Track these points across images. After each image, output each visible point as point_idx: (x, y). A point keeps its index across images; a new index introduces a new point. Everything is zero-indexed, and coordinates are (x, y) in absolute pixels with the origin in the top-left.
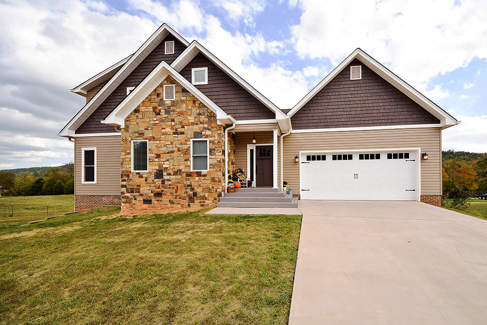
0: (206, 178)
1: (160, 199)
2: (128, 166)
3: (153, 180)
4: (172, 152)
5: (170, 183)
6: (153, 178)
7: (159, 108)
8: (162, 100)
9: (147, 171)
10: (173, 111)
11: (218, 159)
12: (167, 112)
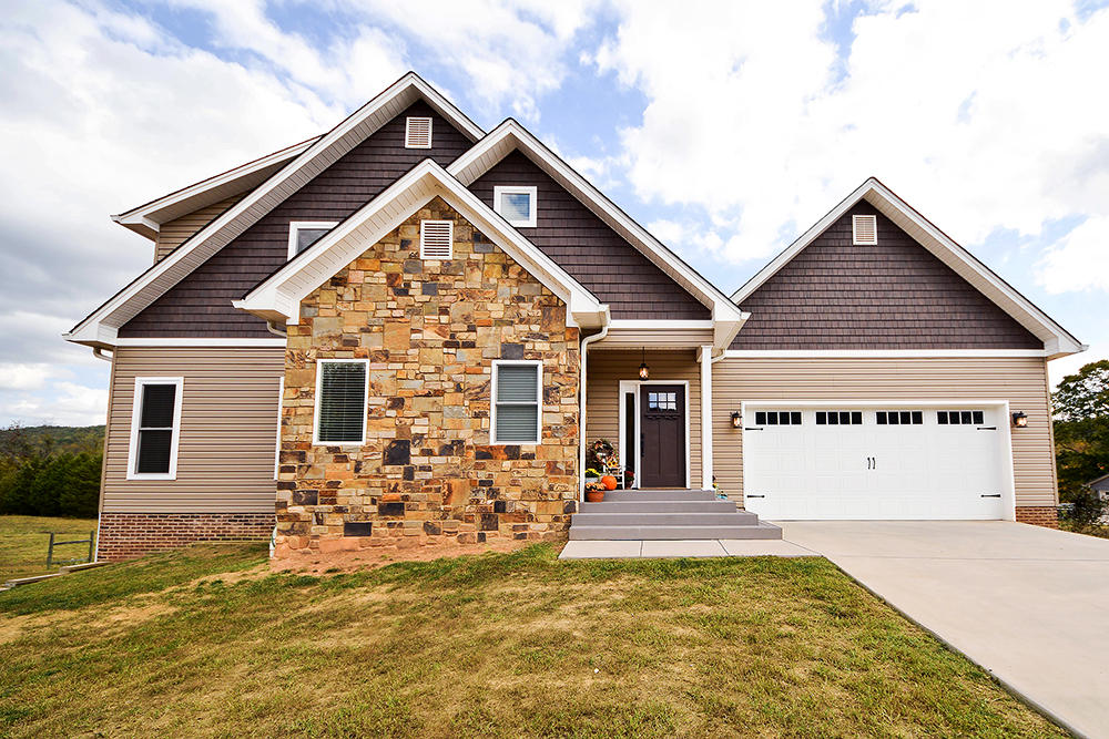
0: (534, 462)
1: (398, 522)
2: (302, 429)
3: (378, 470)
4: (440, 393)
5: (429, 475)
6: (380, 463)
7: (407, 277)
8: (416, 257)
9: (363, 443)
10: (447, 287)
11: (567, 415)
12: (429, 288)
